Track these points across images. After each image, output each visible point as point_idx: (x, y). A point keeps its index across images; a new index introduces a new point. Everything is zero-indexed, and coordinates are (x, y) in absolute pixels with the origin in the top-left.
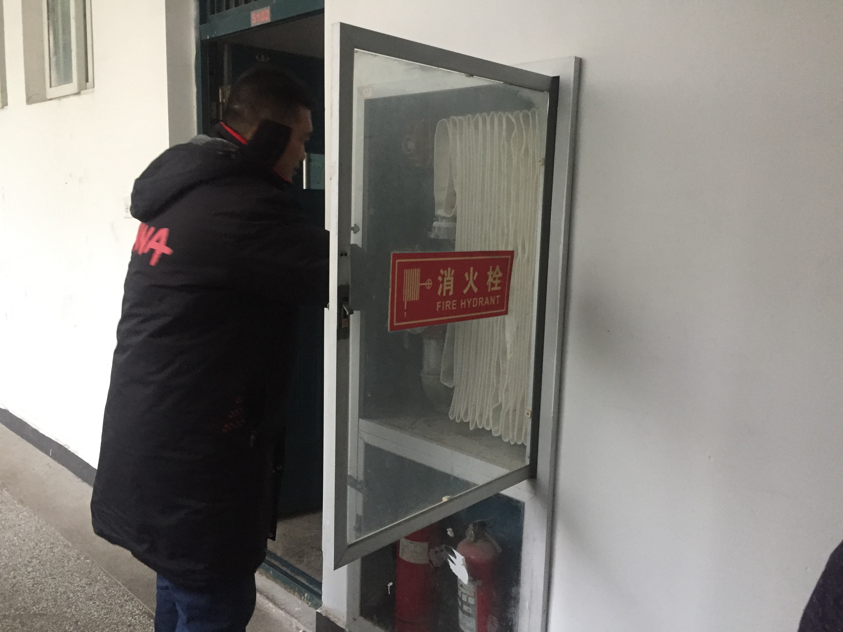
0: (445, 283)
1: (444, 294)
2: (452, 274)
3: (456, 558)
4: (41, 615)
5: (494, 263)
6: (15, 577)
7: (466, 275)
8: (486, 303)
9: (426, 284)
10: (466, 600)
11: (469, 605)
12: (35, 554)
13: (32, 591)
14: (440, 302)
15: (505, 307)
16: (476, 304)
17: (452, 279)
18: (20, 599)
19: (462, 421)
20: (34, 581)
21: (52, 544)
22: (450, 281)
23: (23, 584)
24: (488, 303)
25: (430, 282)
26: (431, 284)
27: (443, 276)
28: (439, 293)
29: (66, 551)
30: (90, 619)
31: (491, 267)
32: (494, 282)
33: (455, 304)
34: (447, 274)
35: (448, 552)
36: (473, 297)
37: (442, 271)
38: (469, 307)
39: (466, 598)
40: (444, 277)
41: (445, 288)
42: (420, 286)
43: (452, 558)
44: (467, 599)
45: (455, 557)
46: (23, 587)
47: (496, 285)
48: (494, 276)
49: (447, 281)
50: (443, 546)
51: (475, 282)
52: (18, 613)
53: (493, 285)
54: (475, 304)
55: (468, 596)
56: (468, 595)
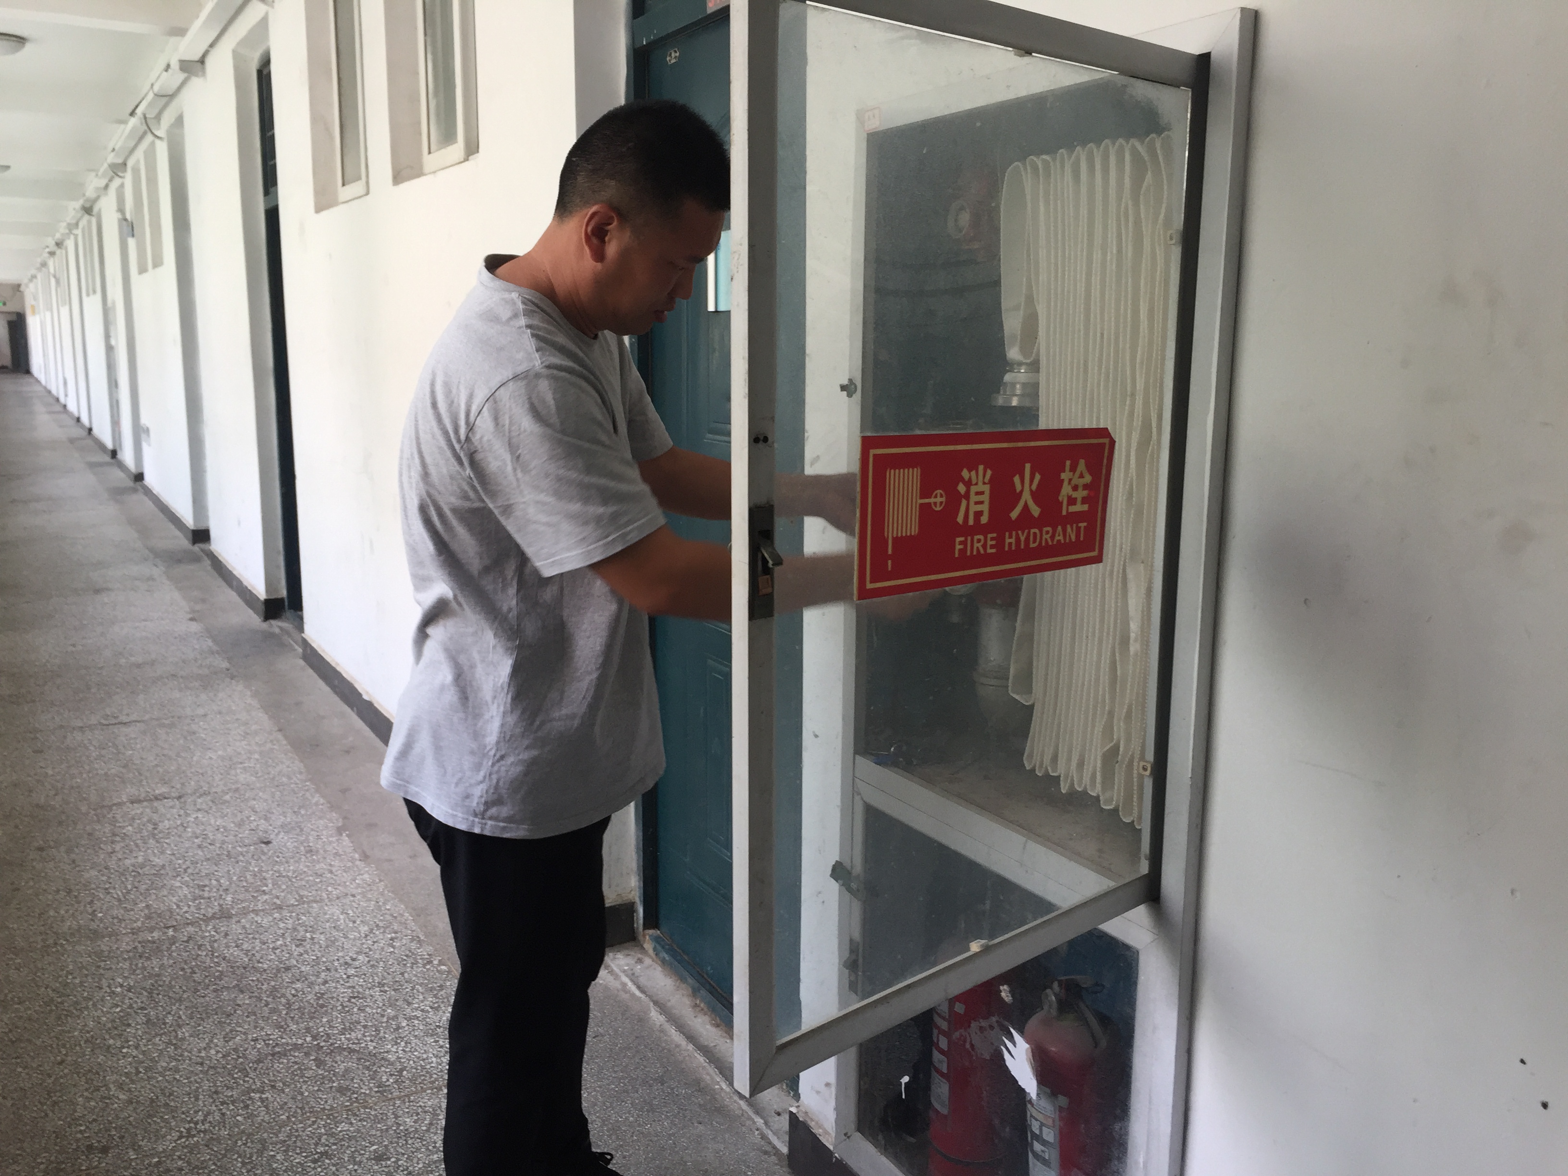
0: (973, 498)
1: (971, 522)
2: (986, 480)
3: (1015, 1046)
4: (351, 1051)
5: (1074, 454)
6: (326, 982)
7: (1017, 479)
8: (1057, 538)
9: (932, 500)
10: (1037, 1132)
11: (1044, 1143)
12: (365, 946)
13: (347, 1009)
14: (962, 539)
15: (1097, 547)
16: (1038, 540)
17: (987, 489)
18: (325, 1020)
19: (1047, 776)
20: (353, 992)
21: (396, 933)
22: (982, 493)
23: (335, 995)
24: (1061, 538)
25: (941, 496)
26: (943, 499)
27: (968, 484)
28: (960, 519)
29: (413, 945)
30: (423, 1068)
31: (1068, 463)
32: (1075, 495)
33: (993, 542)
34: (977, 477)
35: (1001, 1032)
36: (1030, 528)
37: (965, 474)
38: (1022, 547)
39: (1038, 1127)
40: (971, 484)
41: (974, 508)
42: (921, 505)
43: (1009, 1045)
44: (1041, 1130)
45: (1014, 1044)
46: (335, 999)
47: (1079, 501)
48: (1075, 481)
49: (977, 493)
50: (994, 1019)
51: (1032, 493)
52: (315, 1043)
53: (1072, 501)
54: (1034, 542)
55: (1042, 1125)
56: (1041, 1123)
